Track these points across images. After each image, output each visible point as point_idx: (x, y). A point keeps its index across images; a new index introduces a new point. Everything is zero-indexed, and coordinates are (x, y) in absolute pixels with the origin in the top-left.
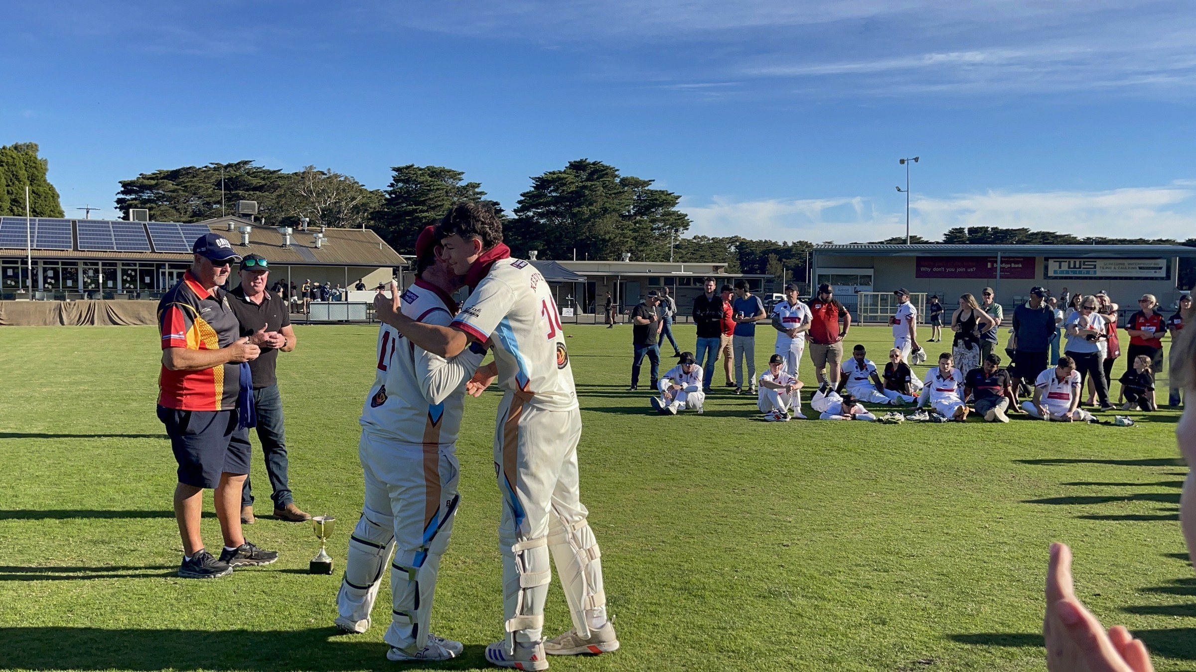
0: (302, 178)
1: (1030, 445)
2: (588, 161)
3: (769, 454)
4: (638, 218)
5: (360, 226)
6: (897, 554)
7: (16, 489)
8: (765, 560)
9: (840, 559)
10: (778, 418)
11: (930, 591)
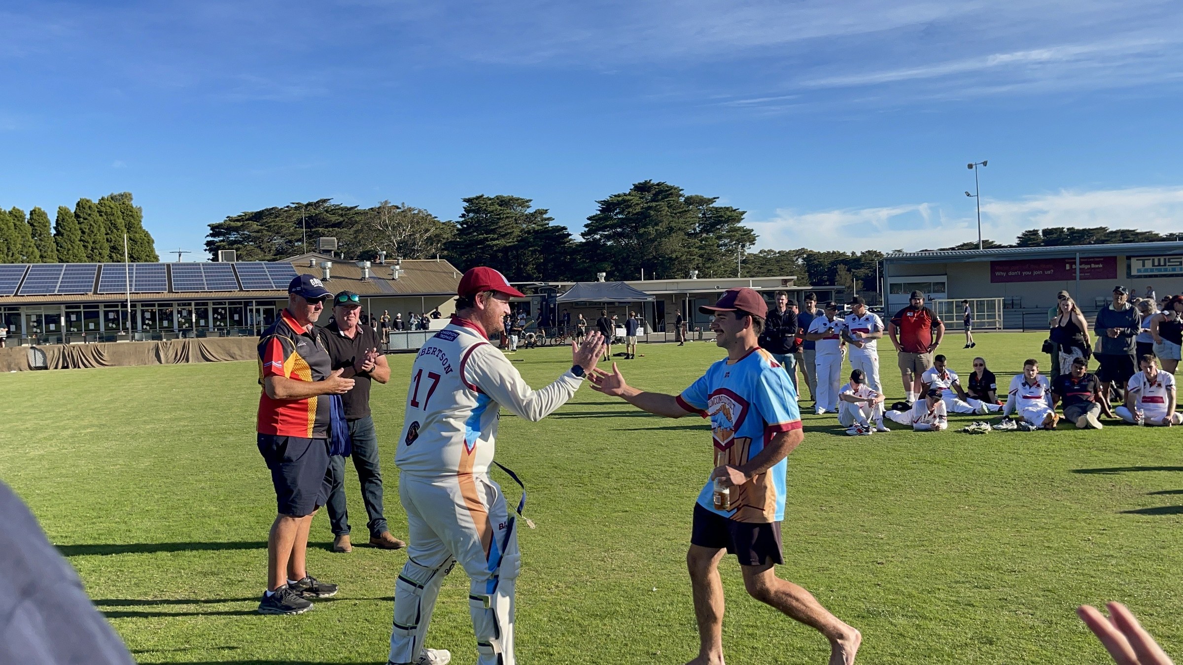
0: (378, 213)
1: (1128, 452)
2: (652, 182)
3: (854, 469)
4: (704, 235)
5: (434, 257)
6: (997, 569)
7: (129, 524)
8: (860, 579)
9: (938, 576)
10: (860, 432)
11: (1036, 608)
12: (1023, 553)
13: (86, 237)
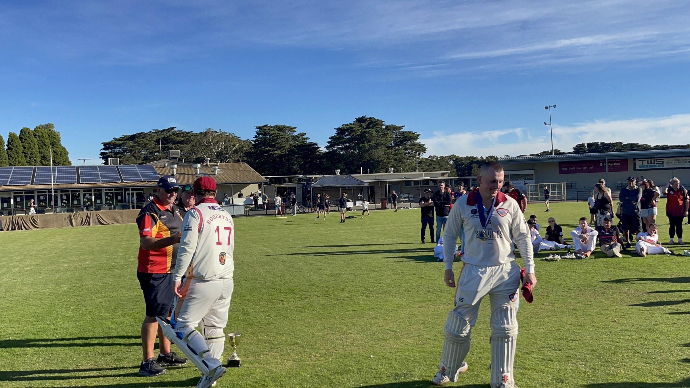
0: (205, 135)
1: (636, 270)
2: (366, 117)
4: (397, 148)
5: (238, 161)
6: (565, 339)
7: (56, 325)
9: (533, 344)
11: (587, 361)
12: (579, 330)
13: (26, 151)
